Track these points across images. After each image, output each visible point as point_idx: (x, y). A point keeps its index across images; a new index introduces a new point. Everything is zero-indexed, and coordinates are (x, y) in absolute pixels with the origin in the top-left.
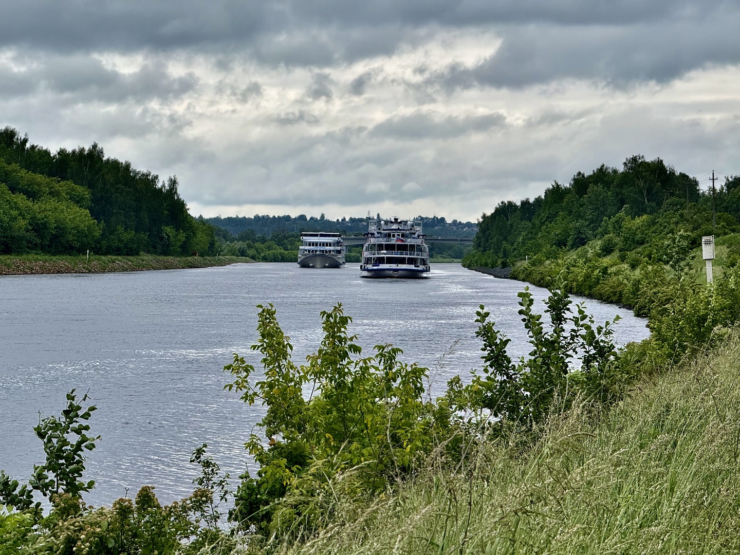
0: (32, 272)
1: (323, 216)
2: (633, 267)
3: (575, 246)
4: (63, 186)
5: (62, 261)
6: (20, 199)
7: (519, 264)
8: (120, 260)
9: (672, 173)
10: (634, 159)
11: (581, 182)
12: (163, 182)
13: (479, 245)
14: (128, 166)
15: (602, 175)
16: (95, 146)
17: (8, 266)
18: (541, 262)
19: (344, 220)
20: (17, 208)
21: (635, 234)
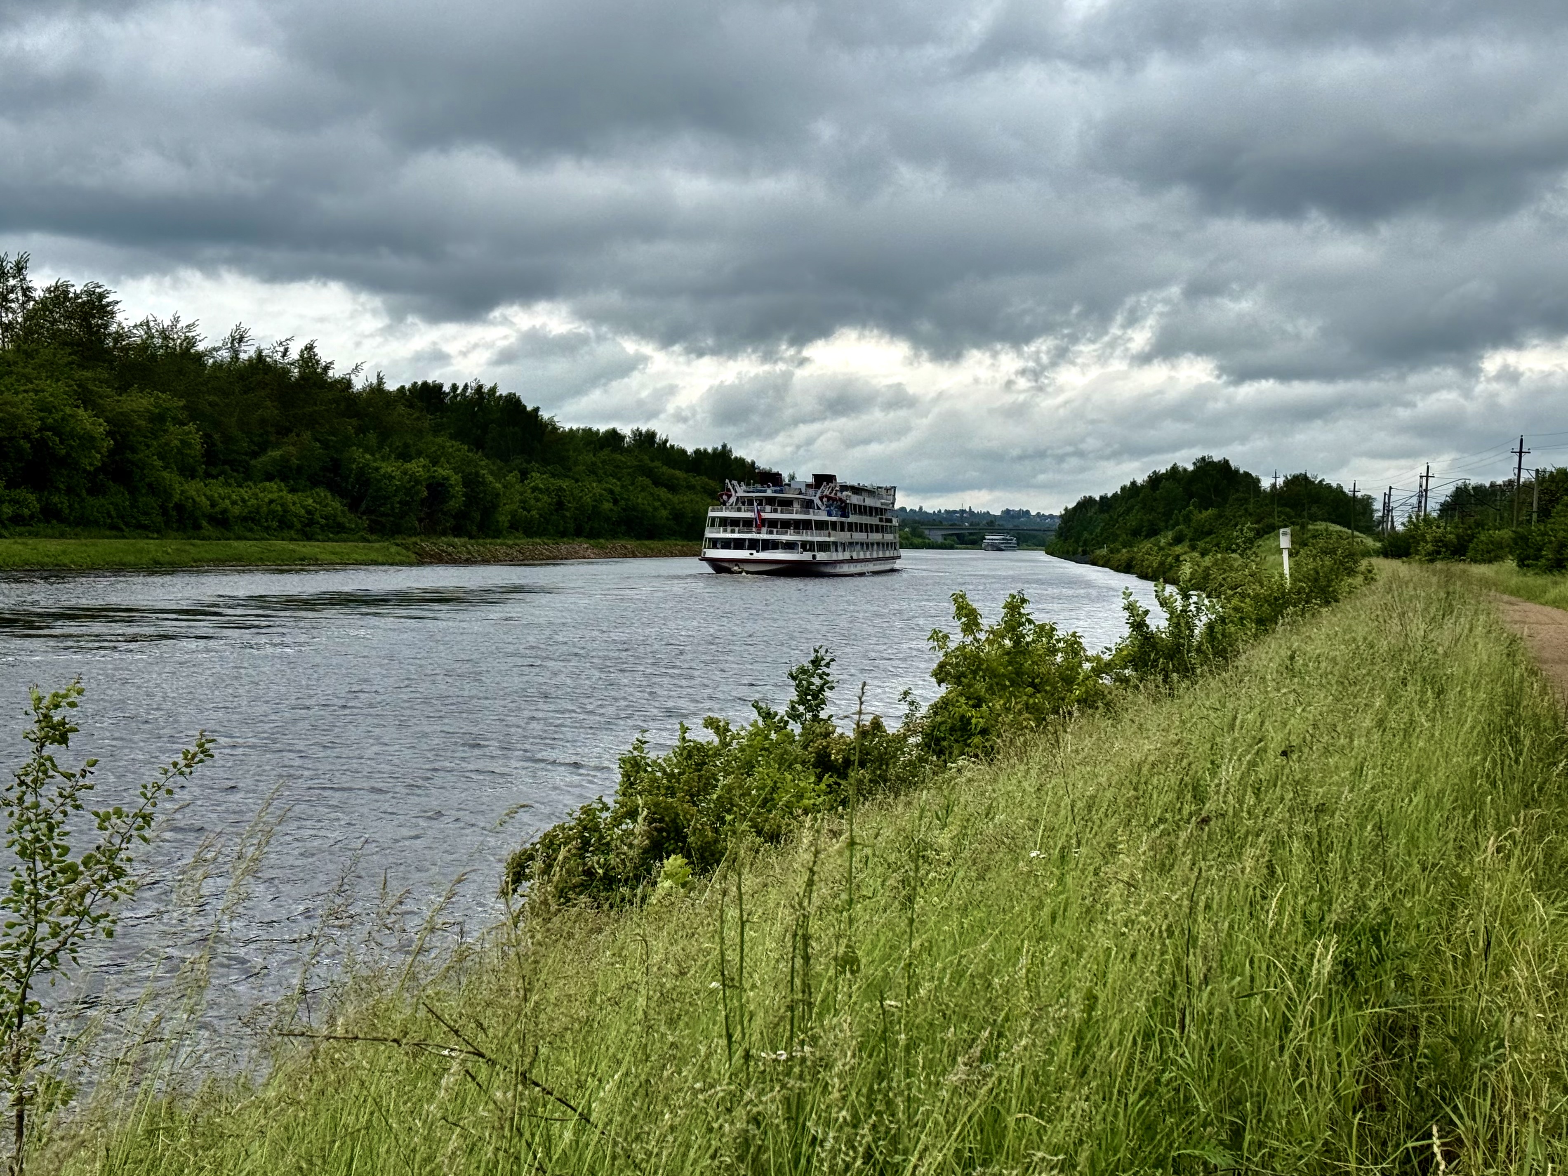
0: (672, 555)
1: (921, 508)
2: (1203, 555)
3: (1148, 536)
4: (697, 480)
6: (663, 493)
7: (1098, 552)
9: (1237, 471)
10: (1203, 459)
13: (1061, 535)
14: (753, 463)
16: (724, 446)
17: (652, 550)
18: (1118, 551)
19: (940, 511)
20: (660, 500)
21: (1203, 526)
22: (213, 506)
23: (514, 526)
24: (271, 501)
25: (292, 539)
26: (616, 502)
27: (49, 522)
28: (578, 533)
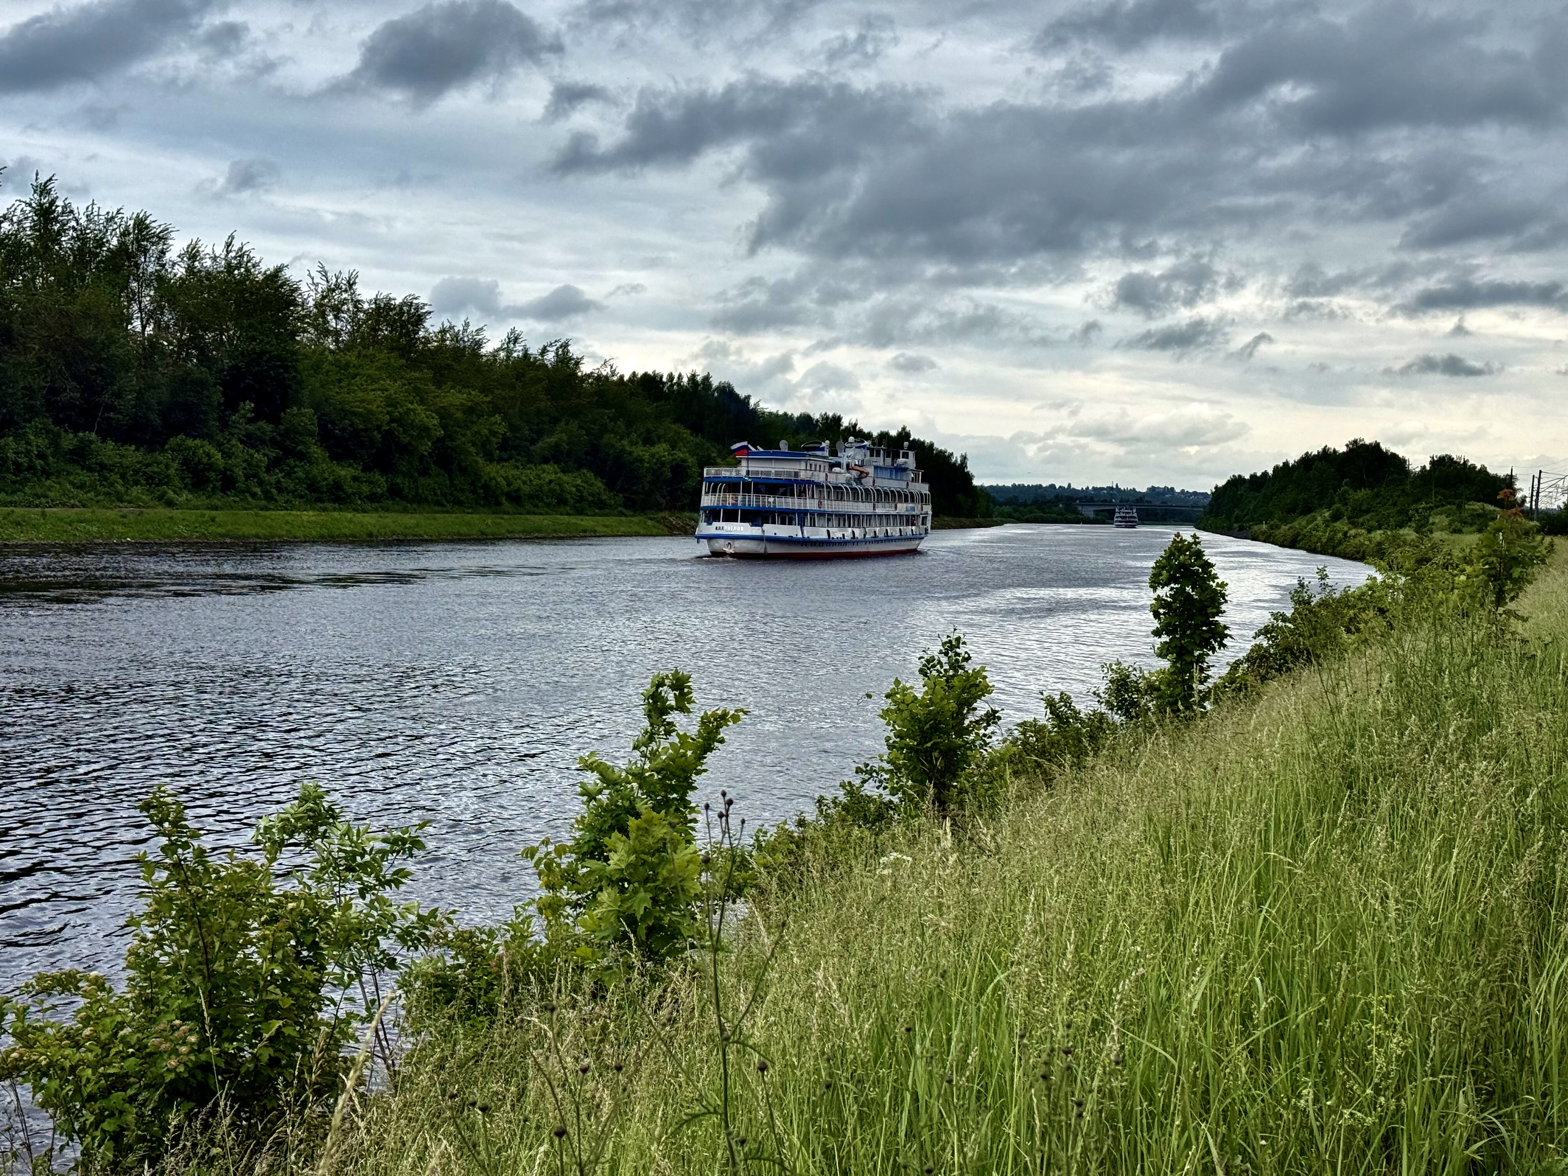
3: (1303, 513)
7: (1256, 528)
9: (1386, 453)
10: (1355, 442)
11: (1307, 461)
12: (957, 458)
13: (1211, 512)
15: (1326, 455)
18: (1278, 527)
21: (1361, 504)
22: (509, 485)
24: (550, 482)
25: (568, 514)
27: (393, 499)
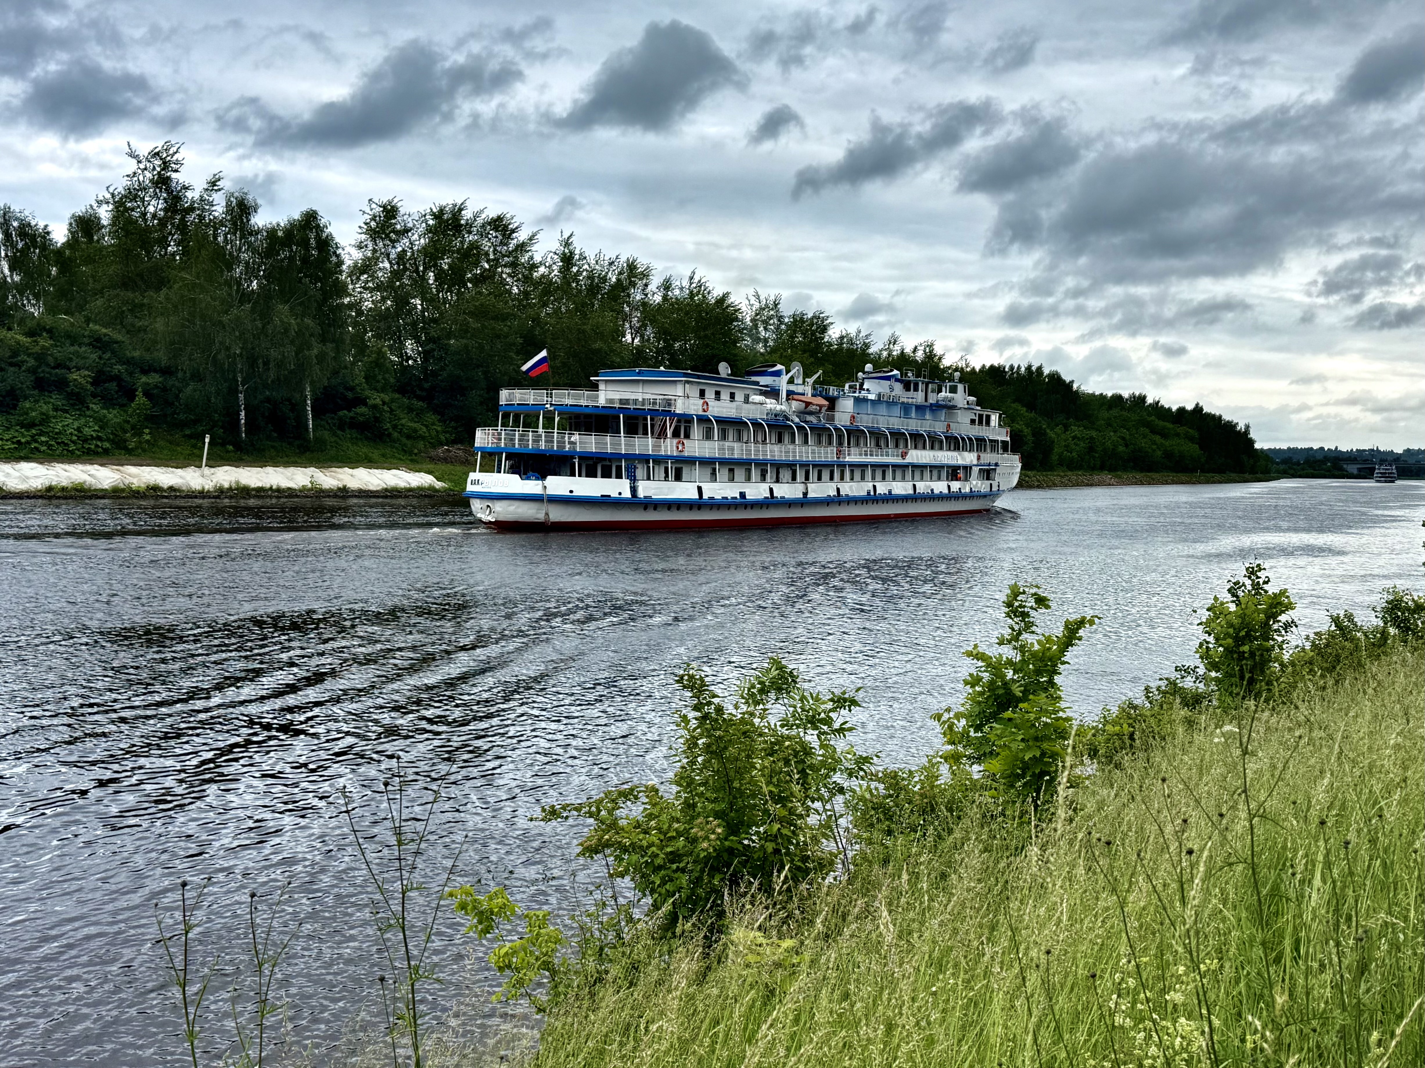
0: (1167, 483)
4: (1182, 430)
5: (1183, 477)
6: (1157, 438)
8: (1217, 477)
12: (1241, 427)
17: (1153, 479)
19: (1352, 450)
20: (1156, 444)
23: (1061, 463)
26: (1126, 446)
28: (1102, 468)
